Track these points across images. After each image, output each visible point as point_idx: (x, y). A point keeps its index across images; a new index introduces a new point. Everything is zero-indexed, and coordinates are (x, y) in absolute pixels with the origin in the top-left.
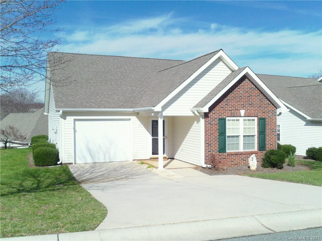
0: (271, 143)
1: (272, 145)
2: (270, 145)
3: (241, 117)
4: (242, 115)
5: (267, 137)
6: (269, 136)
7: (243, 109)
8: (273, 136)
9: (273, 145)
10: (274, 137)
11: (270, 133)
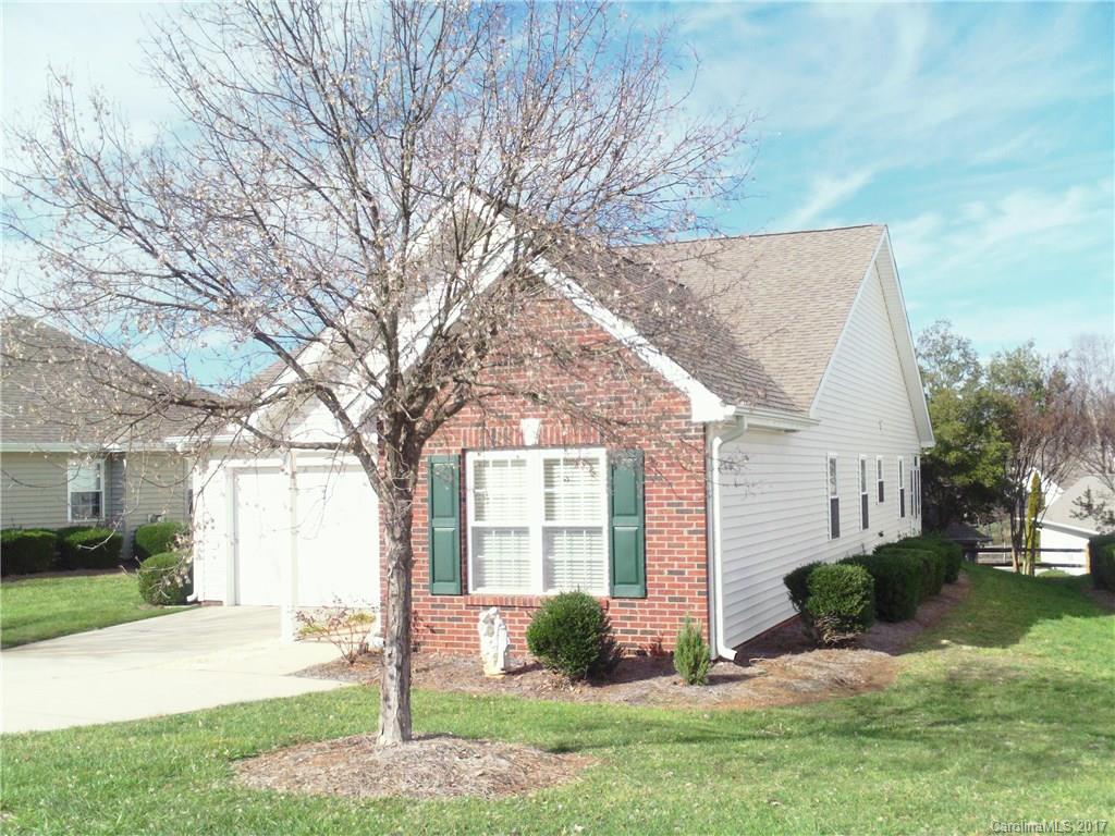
0: (672, 566)
1: (682, 573)
2: (670, 572)
3: (524, 447)
4: (530, 439)
5: (654, 536)
6: (661, 532)
7: (535, 416)
8: (686, 534)
9: (686, 575)
10: (688, 539)
11: (670, 518)
